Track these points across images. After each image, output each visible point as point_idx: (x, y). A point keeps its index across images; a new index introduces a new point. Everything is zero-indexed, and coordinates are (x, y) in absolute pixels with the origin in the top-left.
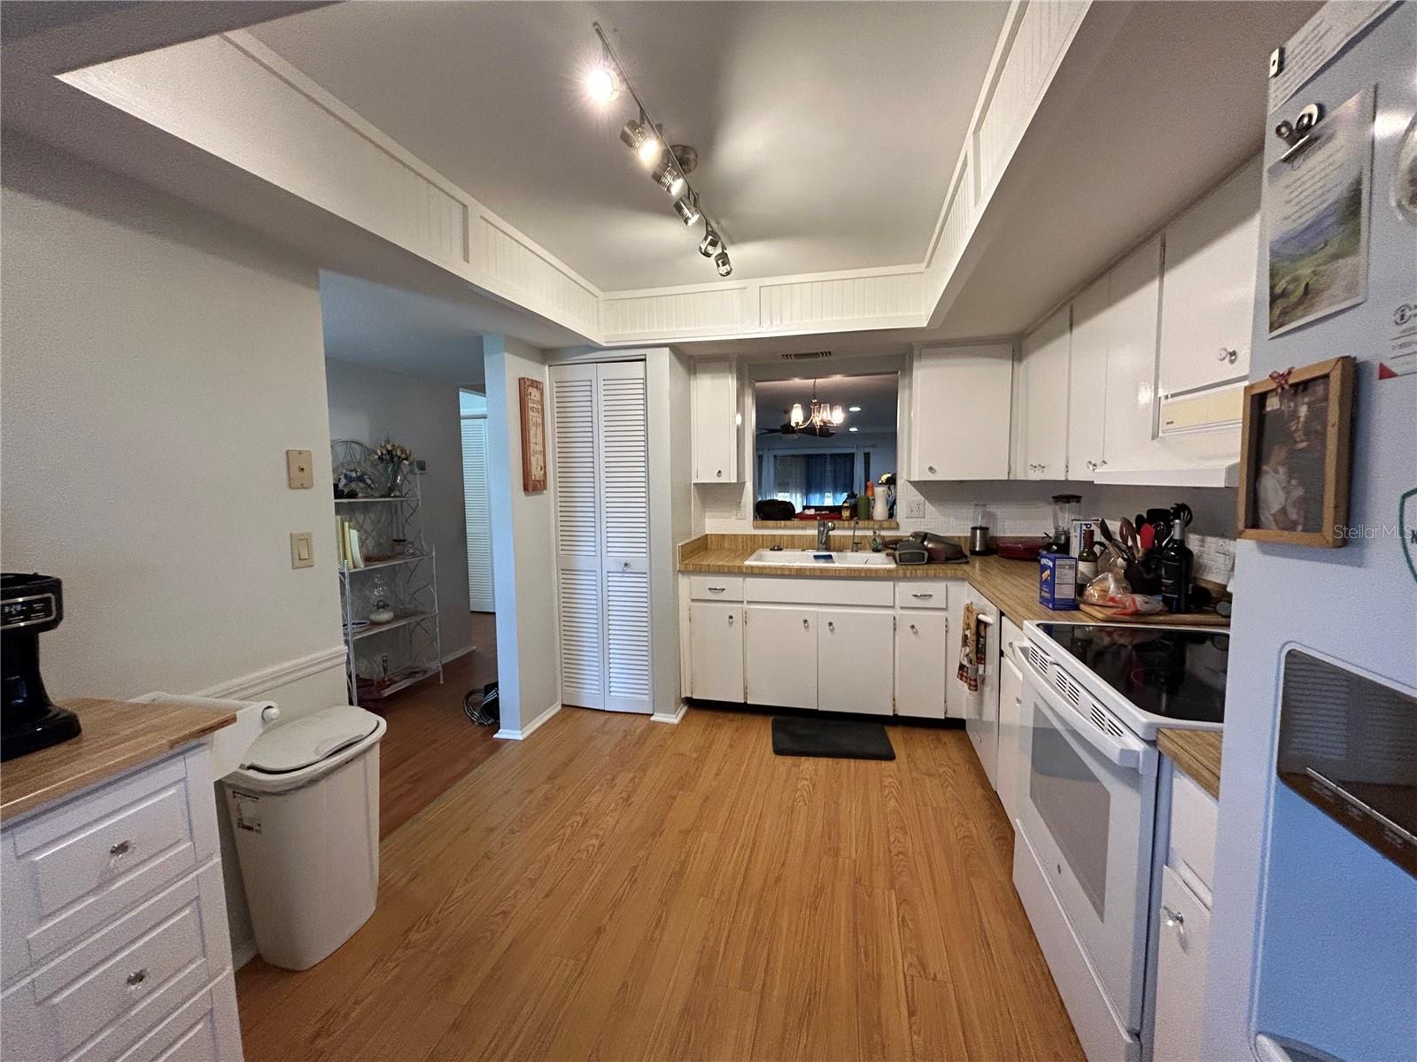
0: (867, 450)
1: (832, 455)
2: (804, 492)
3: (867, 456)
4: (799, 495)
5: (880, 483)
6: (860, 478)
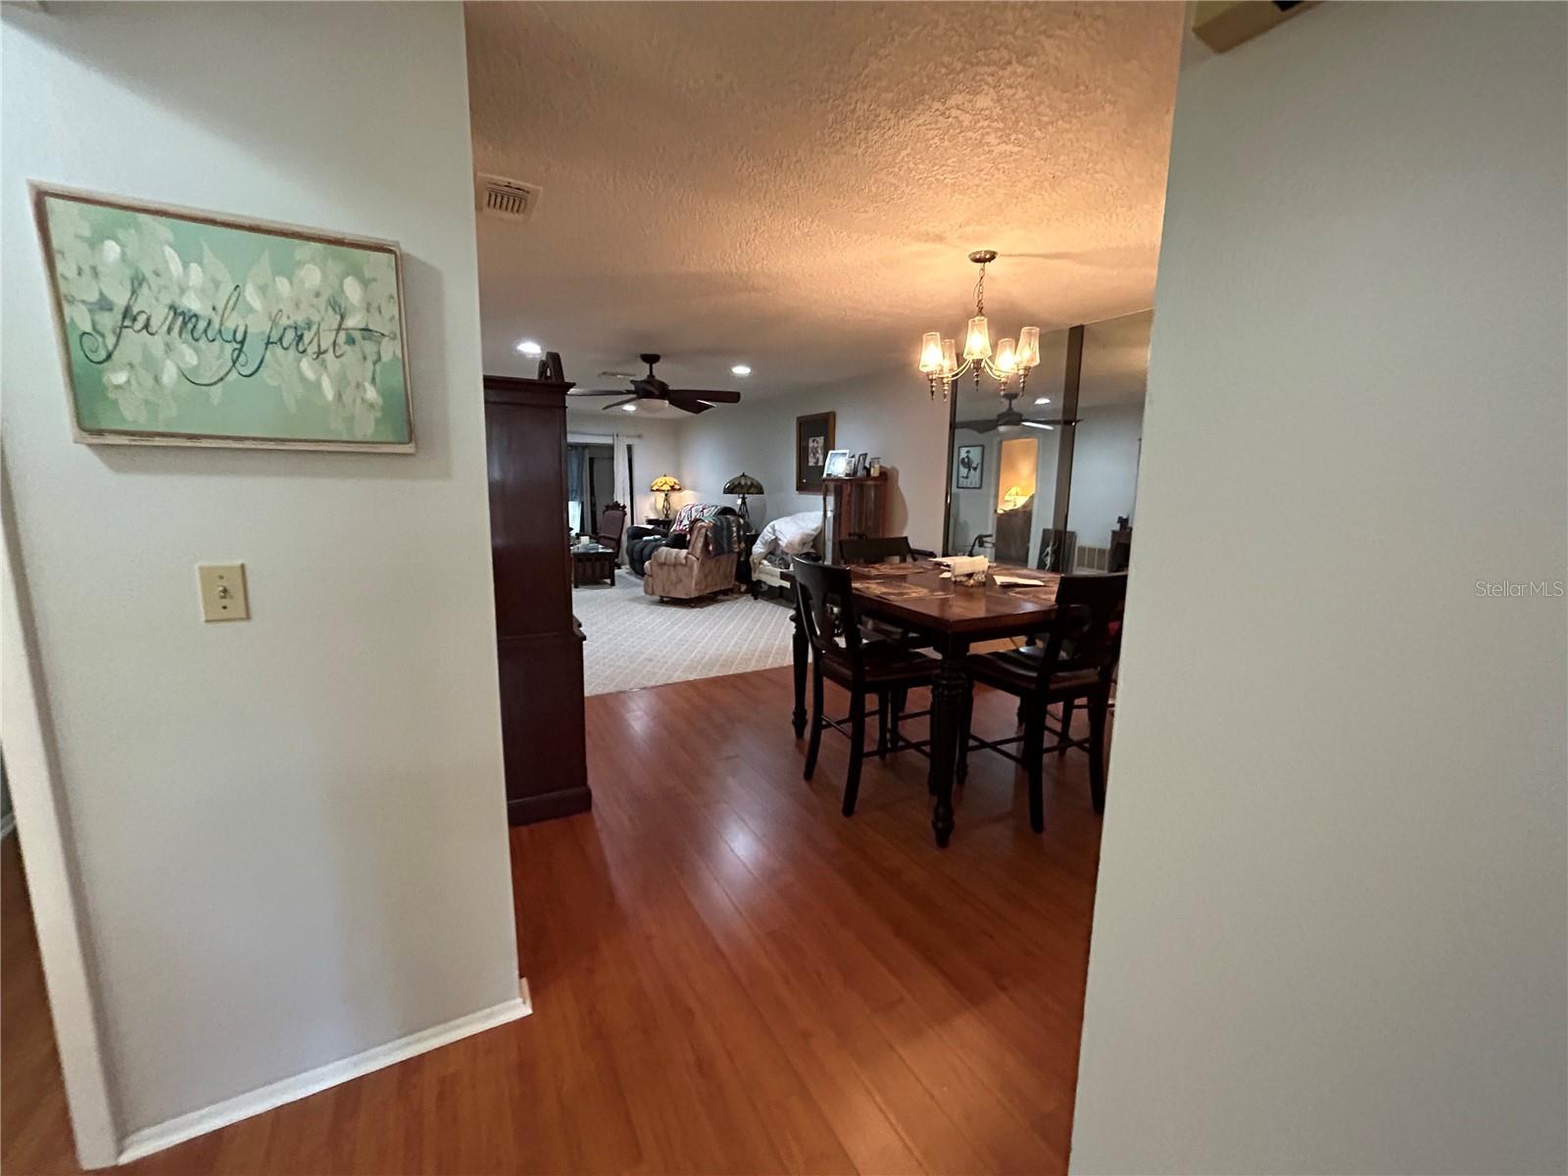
0: (630, 441)
3: (630, 448)
5: (657, 490)
6: (623, 481)
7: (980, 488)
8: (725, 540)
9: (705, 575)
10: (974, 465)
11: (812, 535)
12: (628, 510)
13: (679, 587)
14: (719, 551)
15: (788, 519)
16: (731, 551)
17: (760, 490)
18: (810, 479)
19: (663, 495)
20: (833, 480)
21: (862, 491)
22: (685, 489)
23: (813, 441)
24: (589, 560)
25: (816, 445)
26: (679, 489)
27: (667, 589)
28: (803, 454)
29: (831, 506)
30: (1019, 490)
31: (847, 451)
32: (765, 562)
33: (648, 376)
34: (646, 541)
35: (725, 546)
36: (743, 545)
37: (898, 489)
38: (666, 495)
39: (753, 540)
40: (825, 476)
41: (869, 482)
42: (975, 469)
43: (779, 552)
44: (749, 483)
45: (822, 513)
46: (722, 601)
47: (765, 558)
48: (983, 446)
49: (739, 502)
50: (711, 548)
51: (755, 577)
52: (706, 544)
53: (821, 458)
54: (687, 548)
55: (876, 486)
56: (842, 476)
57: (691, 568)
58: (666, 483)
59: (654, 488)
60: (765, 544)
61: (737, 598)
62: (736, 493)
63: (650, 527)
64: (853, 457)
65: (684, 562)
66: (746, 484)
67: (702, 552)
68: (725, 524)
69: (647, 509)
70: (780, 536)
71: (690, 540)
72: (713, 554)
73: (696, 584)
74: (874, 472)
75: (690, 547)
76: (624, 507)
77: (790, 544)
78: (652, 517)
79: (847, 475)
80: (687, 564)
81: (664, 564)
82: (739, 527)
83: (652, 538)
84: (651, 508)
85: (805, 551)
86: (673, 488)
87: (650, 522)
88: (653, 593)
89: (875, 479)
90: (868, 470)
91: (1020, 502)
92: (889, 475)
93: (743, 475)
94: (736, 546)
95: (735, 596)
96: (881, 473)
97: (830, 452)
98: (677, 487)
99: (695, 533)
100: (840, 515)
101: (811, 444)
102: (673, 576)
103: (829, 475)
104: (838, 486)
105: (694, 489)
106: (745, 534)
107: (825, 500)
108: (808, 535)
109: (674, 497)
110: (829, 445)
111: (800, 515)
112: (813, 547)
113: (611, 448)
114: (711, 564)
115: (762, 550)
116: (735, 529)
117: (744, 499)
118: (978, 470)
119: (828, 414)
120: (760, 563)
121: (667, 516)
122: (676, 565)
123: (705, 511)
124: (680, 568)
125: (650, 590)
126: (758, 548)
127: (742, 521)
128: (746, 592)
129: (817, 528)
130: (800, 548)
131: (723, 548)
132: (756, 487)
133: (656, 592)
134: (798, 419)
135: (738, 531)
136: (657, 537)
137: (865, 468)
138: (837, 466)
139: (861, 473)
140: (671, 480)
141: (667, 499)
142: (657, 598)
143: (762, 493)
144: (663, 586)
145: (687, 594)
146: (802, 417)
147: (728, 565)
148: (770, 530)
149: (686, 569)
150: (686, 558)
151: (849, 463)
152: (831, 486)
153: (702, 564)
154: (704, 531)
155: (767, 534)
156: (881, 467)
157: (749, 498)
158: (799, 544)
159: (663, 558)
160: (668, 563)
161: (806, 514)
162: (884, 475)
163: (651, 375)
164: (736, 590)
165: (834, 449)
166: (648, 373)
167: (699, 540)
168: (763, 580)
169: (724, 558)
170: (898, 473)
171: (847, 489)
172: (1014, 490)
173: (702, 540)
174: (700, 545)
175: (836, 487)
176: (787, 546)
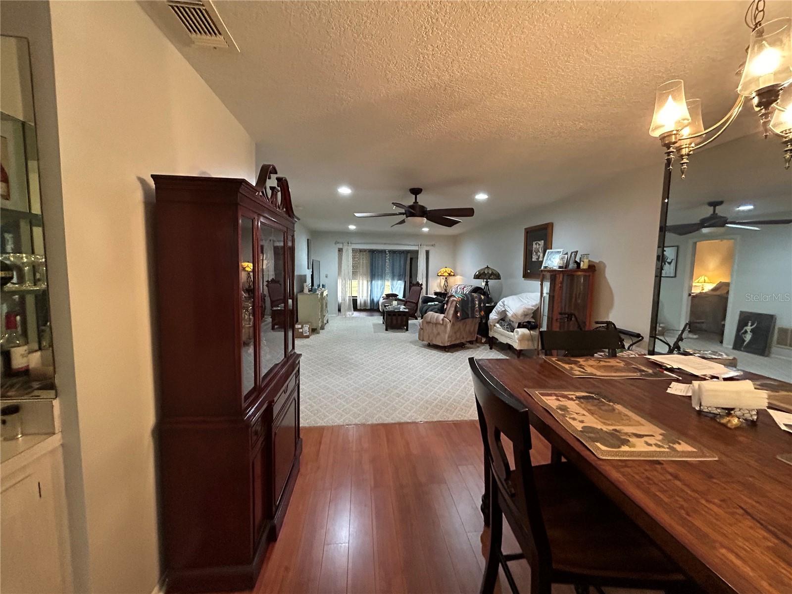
0: (427, 249)
1: (390, 251)
2: (369, 279)
3: (427, 253)
4: (365, 282)
5: (441, 275)
6: (423, 270)
7: (675, 276)
8: (470, 309)
9: (455, 332)
10: (669, 260)
11: (532, 309)
12: (424, 286)
13: (438, 338)
14: (465, 317)
15: (514, 297)
16: (473, 317)
17: (497, 277)
18: (532, 270)
19: (444, 278)
20: (549, 271)
21: (572, 280)
22: (457, 275)
23: (536, 244)
24: (394, 315)
25: (538, 246)
26: (454, 275)
27: (430, 339)
28: (528, 253)
29: (546, 290)
30: (706, 278)
31: (561, 250)
32: (498, 325)
33: (414, 203)
34: (430, 305)
35: (470, 313)
36: (483, 313)
37: (605, 277)
38: (446, 278)
39: (490, 310)
40: (542, 268)
41: (580, 273)
42: (670, 263)
43: (507, 319)
44: (490, 272)
45: (539, 294)
46: (468, 348)
47: (498, 323)
48: (678, 247)
49: (484, 284)
50: (459, 315)
51: (491, 334)
52: (456, 312)
53: (541, 255)
54: (444, 314)
55: (585, 276)
56: (556, 268)
57: (446, 326)
58: (446, 272)
59: (439, 274)
60: (498, 313)
61: (479, 347)
62: (481, 279)
63: (434, 297)
64: (567, 254)
65: (441, 322)
66: (488, 273)
67: (453, 317)
68: (470, 298)
69: (435, 286)
70: (508, 309)
71: (446, 308)
72: (460, 319)
73: (449, 337)
74: (584, 265)
75: (446, 313)
76: (422, 285)
77: (515, 315)
78: (438, 291)
79: (560, 267)
80: (444, 324)
81: (430, 322)
82: (480, 301)
83: (433, 303)
84: (437, 286)
85: (527, 320)
86: (450, 275)
87: (436, 294)
88: (423, 340)
89: (584, 270)
90: (578, 264)
91: (708, 287)
92: (596, 268)
93: (488, 267)
94: (478, 314)
95: (478, 344)
96: (589, 266)
97: (548, 251)
98: (452, 274)
99: (449, 304)
100: (553, 297)
101: (534, 246)
102: (435, 331)
103: (546, 267)
104: (553, 275)
105: (461, 276)
106: (485, 305)
107: (542, 285)
108: (529, 309)
109: (451, 279)
110: (548, 246)
111: (524, 295)
112: (533, 317)
113: (417, 252)
114: (460, 324)
115: (497, 317)
116: (477, 302)
117: (487, 282)
118: (673, 264)
119: (547, 225)
120: (494, 326)
121: (446, 290)
122: (437, 324)
123: (465, 289)
124: (439, 326)
125: (421, 338)
126: (493, 316)
127: (483, 297)
128: (485, 343)
129: (537, 305)
130: (523, 318)
131: (468, 315)
132: (496, 275)
133: (425, 339)
134: (525, 229)
135: (480, 304)
136: (436, 303)
137: (576, 262)
138: (553, 261)
139: (572, 266)
140: (449, 270)
141: (446, 281)
142: (426, 343)
143: (500, 279)
144: (429, 337)
145: (442, 343)
146: (527, 228)
147: (472, 326)
148: (502, 304)
149: (443, 327)
150: (443, 320)
151: (562, 259)
152: (548, 275)
153: (453, 325)
154: (454, 303)
155: (499, 307)
156: (589, 261)
157: (491, 282)
158: (522, 316)
159: (429, 318)
160: (432, 322)
161: (528, 293)
162: (592, 267)
163: (416, 202)
164: (479, 340)
165: (551, 249)
166: (414, 201)
167: (451, 308)
168: (496, 337)
169: (469, 321)
170: (605, 266)
171: (560, 278)
172: (702, 279)
173: (453, 309)
174: (452, 312)
175: (551, 276)
176: (512, 316)
